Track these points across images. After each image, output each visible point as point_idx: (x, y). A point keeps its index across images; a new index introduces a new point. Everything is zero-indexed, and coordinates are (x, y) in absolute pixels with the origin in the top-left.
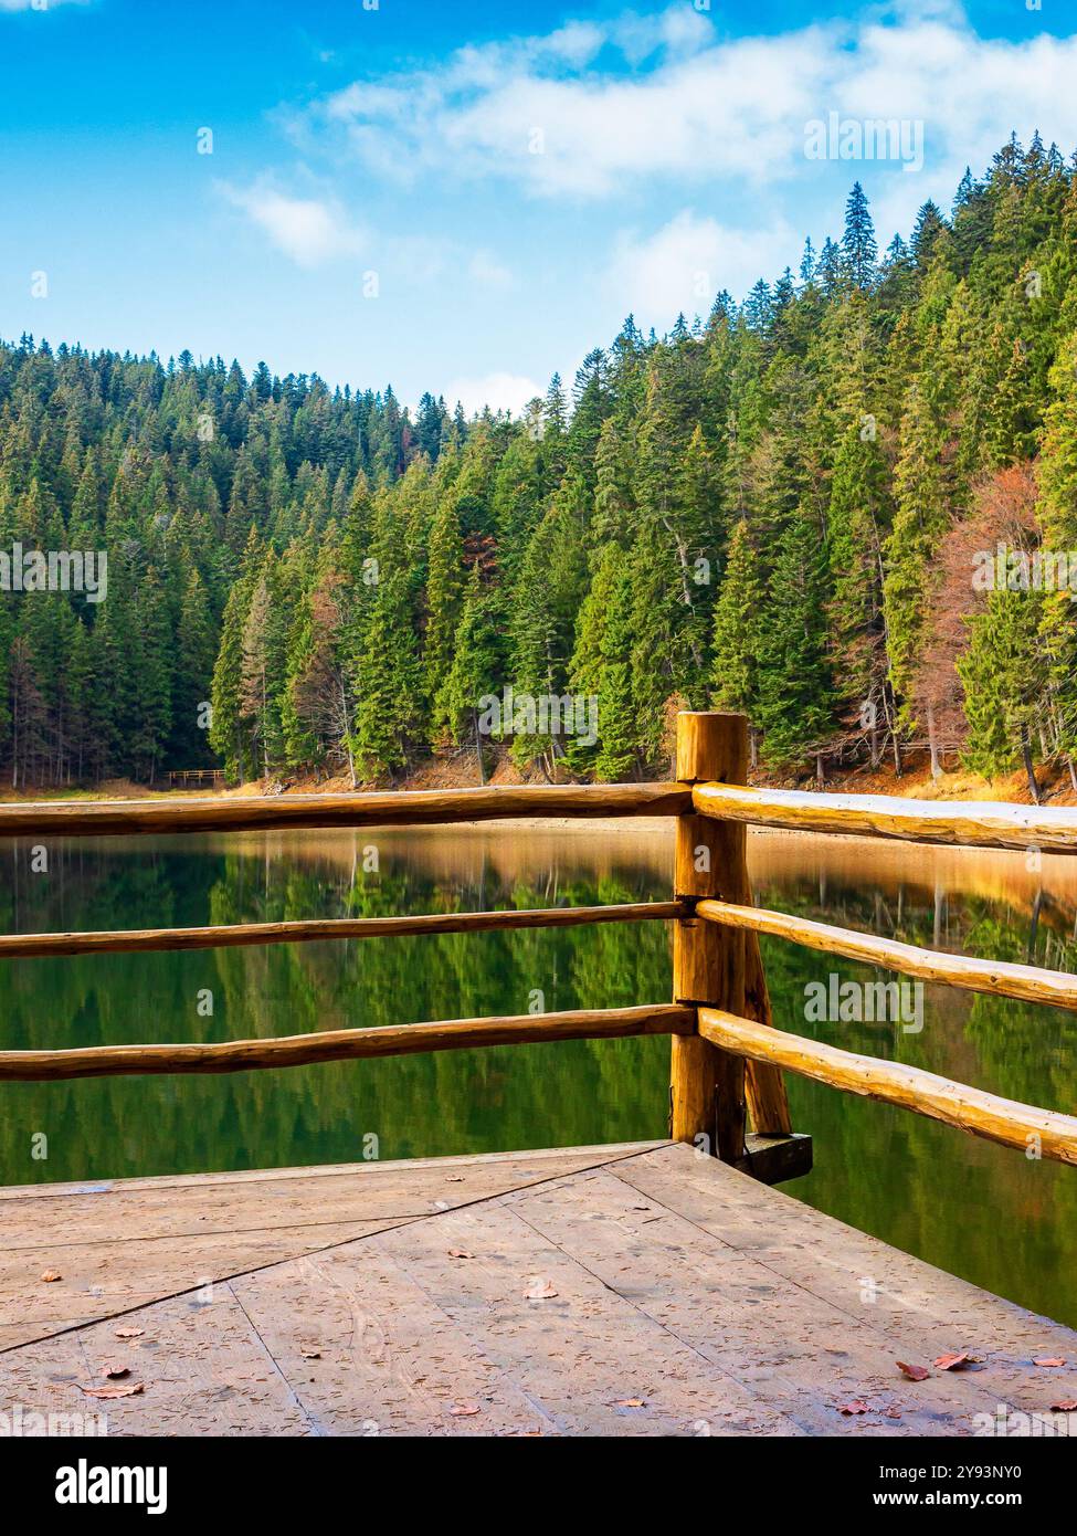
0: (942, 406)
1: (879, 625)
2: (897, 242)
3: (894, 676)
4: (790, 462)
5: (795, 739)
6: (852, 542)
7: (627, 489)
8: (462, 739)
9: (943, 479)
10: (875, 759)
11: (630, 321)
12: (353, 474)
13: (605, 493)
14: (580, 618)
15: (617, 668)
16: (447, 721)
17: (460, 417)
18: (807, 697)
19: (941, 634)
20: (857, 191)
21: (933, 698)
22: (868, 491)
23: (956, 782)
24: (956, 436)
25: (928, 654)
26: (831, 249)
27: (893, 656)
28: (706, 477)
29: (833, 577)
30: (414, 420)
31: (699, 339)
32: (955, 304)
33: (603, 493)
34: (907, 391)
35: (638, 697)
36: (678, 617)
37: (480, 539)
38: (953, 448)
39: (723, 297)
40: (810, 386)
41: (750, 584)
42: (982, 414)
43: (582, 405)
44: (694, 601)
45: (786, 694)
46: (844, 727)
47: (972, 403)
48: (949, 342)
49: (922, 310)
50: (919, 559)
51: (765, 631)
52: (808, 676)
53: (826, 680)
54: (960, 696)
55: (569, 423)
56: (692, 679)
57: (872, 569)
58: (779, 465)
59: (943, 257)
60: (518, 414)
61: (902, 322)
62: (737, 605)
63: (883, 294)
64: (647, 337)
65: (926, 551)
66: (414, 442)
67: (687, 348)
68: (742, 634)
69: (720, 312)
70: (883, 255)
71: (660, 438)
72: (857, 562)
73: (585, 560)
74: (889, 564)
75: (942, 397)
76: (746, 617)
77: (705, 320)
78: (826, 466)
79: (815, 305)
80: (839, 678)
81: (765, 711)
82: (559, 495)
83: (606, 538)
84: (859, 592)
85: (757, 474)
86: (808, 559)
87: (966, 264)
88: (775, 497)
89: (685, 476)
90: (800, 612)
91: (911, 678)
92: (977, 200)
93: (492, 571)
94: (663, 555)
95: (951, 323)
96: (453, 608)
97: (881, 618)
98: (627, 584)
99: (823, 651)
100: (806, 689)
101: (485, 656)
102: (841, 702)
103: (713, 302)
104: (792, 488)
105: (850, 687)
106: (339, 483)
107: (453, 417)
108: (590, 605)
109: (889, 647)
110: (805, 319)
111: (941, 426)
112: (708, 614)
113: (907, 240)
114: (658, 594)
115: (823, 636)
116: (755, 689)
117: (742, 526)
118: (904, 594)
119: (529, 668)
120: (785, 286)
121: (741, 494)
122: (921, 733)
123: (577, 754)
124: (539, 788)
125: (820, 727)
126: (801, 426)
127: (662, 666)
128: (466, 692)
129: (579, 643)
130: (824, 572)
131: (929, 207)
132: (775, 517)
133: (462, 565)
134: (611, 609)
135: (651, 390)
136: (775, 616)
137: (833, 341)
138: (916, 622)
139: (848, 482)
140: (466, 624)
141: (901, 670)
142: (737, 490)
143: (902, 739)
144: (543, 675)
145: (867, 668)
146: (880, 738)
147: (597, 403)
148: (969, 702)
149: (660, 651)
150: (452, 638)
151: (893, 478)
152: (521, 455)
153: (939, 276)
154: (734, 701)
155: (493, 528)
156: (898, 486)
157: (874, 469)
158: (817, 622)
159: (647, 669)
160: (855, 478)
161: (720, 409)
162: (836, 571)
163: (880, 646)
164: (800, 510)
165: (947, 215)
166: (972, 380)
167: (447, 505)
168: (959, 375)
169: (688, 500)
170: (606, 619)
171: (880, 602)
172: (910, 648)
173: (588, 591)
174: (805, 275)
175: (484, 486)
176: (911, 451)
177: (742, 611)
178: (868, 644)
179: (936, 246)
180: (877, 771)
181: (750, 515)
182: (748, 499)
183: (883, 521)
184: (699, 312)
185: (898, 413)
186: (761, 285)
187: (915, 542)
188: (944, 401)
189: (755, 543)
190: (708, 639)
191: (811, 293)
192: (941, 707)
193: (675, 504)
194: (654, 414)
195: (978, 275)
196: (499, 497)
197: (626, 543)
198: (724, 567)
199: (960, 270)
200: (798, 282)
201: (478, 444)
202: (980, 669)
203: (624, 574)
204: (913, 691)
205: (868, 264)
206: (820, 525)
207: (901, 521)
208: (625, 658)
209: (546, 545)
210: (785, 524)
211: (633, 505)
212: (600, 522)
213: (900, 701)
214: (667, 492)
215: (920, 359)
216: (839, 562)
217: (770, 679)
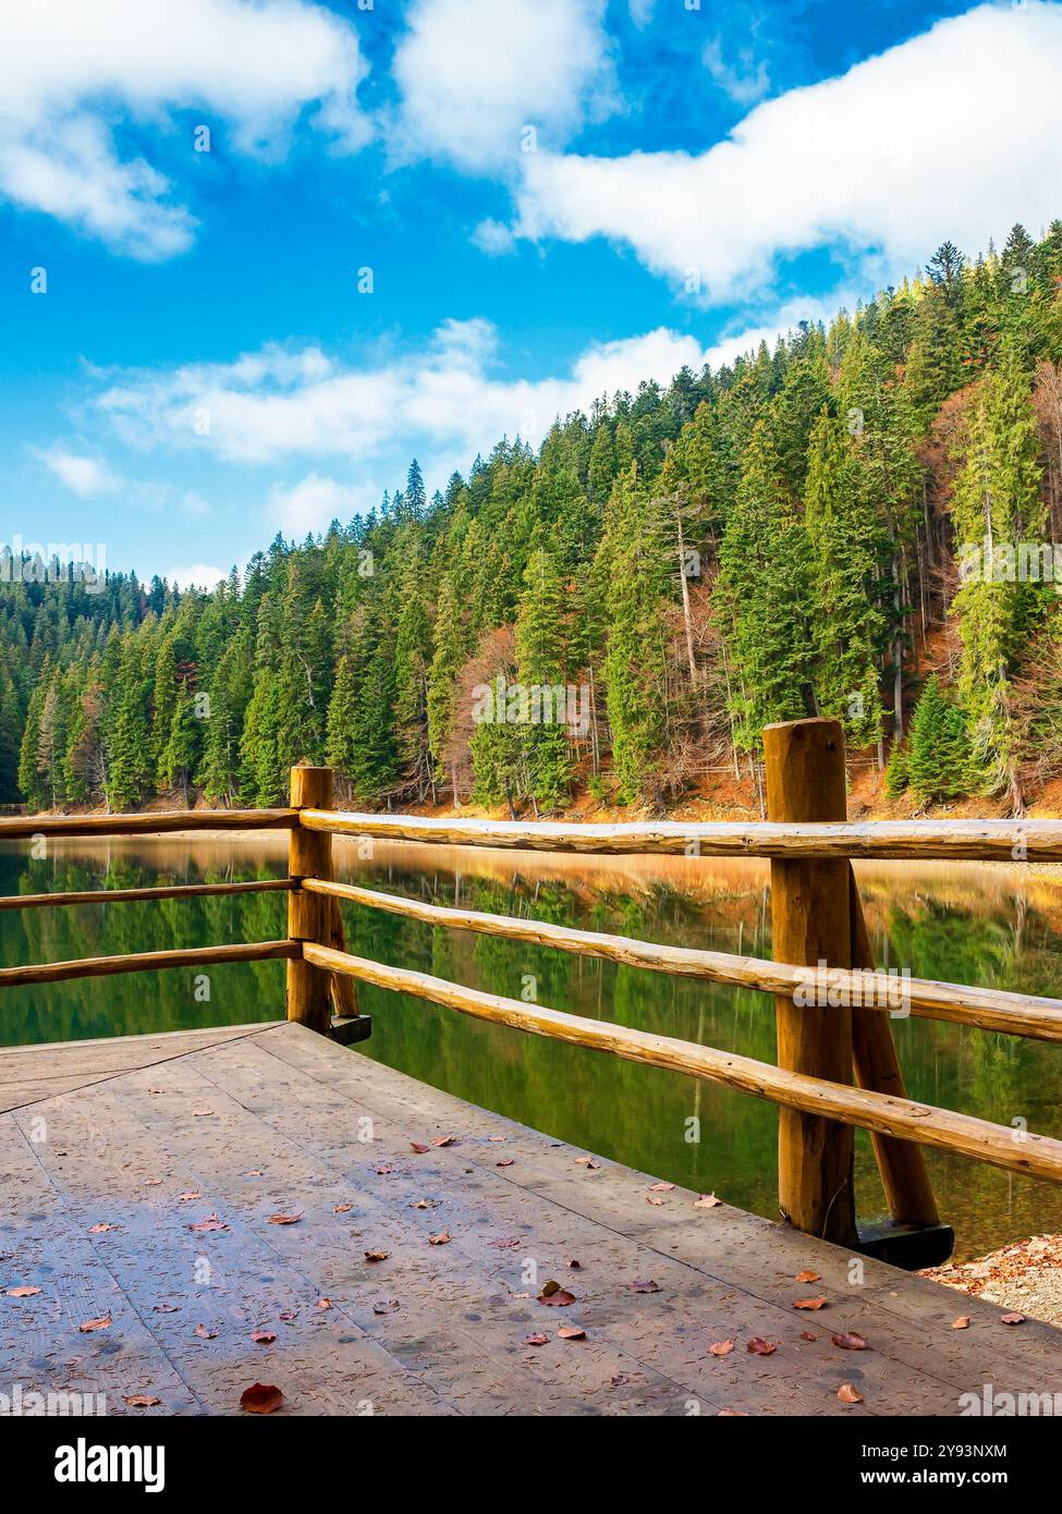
0: (462, 591)
1: (424, 718)
2: (438, 494)
3: (433, 748)
4: (373, 621)
5: (375, 785)
6: (409, 670)
7: (276, 636)
8: (175, 785)
9: (462, 633)
10: (421, 797)
11: (279, 535)
12: (110, 623)
13: (263, 638)
14: (247, 713)
15: (269, 742)
16: (166, 774)
17: (176, 590)
18: (382, 760)
19: (460, 724)
20: (415, 464)
21: (455, 762)
22: (418, 639)
23: (468, 810)
24: (470, 608)
25: (453, 736)
26: (399, 497)
27: (432, 736)
28: (323, 629)
29: (399, 690)
30: (148, 592)
31: (320, 547)
32: (470, 532)
33: (262, 638)
34: (442, 581)
35: (281, 759)
36: (306, 713)
37: (187, 664)
38: (469, 615)
39: (335, 523)
40: (385, 577)
41: (349, 693)
42: (485, 596)
43: (249, 585)
44: (315, 703)
45: (369, 759)
46: (404, 778)
47: (479, 589)
48: (467, 554)
49: (452, 535)
50: (448, 680)
51: (357, 721)
52: (382, 748)
53: (393, 750)
54: (471, 761)
55: (242, 596)
56: (314, 750)
57: (421, 685)
58: (367, 623)
59: (464, 504)
60: (211, 589)
61: (439, 541)
62: (341, 705)
63: (429, 525)
64: (290, 546)
65: (452, 675)
66: (147, 605)
67: (313, 552)
68: (344, 723)
69: (333, 532)
70: (429, 502)
71: (297, 605)
72: (412, 681)
73: (251, 678)
74: (431, 683)
75: (462, 586)
76: (346, 713)
77: (324, 536)
78: (394, 624)
79: (389, 531)
80: (401, 749)
81: (357, 769)
82: (235, 638)
83: (263, 664)
84: (413, 699)
85: (354, 628)
86: (383, 679)
87: (477, 508)
88: (364, 642)
89: (311, 629)
90: (378, 710)
91: (442, 749)
92: (484, 472)
93: (194, 683)
94: (297, 676)
95: (468, 543)
96: (170, 706)
97: (425, 714)
98: (276, 692)
99: (392, 734)
100: (381, 756)
101: (189, 735)
102: (403, 764)
103: (329, 526)
104: (375, 636)
105: (408, 754)
106: (101, 629)
107: (172, 590)
108: (253, 705)
109: (430, 731)
110: (383, 538)
111: (462, 603)
112: (324, 711)
113: (443, 494)
114: (294, 699)
115: (392, 724)
116: (351, 755)
117: (344, 659)
118: (438, 700)
119: (216, 742)
120: (371, 518)
121: (344, 640)
122: (449, 782)
123: (245, 794)
124: (221, 812)
125: (389, 779)
126: (380, 600)
127: (296, 742)
128: (177, 756)
129: (246, 727)
130: (391, 688)
131: (456, 475)
132: (364, 653)
133: (176, 680)
134: (266, 707)
135: (292, 577)
136: (363, 712)
137: (399, 551)
138: (446, 717)
139: (407, 634)
140: (178, 715)
141: (437, 745)
142: (342, 637)
143: (438, 785)
144: (225, 747)
145: (417, 744)
146: (424, 785)
147: (259, 584)
148: (476, 764)
149: (295, 733)
150: (169, 724)
151: (433, 632)
152: (212, 613)
153: (461, 516)
154: (339, 763)
155: (195, 658)
156: (436, 637)
157: (423, 626)
158: (388, 716)
159: (287, 743)
160: (411, 632)
161: (333, 589)
162: (399, 686)
163: (425, 731)
164: (379, 650)
165: (467, 480)
166: (480, 576)
167: (168, 642)
168: (472, 573)
169: (312, 643)
170: (263, 713)
171: (425, 705)
172: (442, 732)
173: (252, 696)
174: (383, 511)
175: (190, 632)
176: (444, 616)
177: (344, 709)
178: (419, 728)
179: (459, 498)
180: (423, 804)
181: (349, 652)
182: (348, 643)
183: (427, 657)
184: (321, 532)
185: (437, 594)
186: (358, 517)
187: (446, 670)
188: (463, 588)
189: (352, 669)
190: (324, 725)
191: (387, 522)
192: (460, 767)
193: (305, 645)
194: (293, 591)
195: (483, 515)
196: (199, 639)
197: (275, 668)
198: (334, 683)
199: (474, 512)
200: (379, 516)
201: (187, 608)
202: (482, 745)
203: (273, 686)
204: (444, 757)
205: (420, 506)
206: (390, 659)
207: (438, 657)
208: (274, 736)
209: (227, 669)
210: (370, 658)
211: (280, 645)
212: (260, 655)
213: (436, 763)
214: (300, 638)
215: (449, 563)
216: (401, 681)
217: (360, 750)
